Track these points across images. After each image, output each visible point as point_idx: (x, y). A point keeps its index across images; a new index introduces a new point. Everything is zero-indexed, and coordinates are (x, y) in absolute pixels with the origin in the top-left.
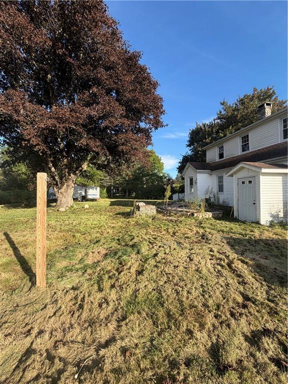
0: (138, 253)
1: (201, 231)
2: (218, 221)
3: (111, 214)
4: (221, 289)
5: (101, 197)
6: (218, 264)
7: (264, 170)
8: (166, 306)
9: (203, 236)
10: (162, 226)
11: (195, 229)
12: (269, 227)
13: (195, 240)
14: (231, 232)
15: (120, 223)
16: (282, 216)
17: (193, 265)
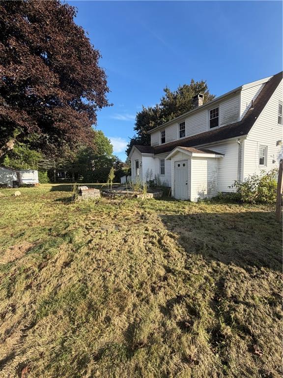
0: (70, 242)
1: (141, 211)
2: (158, 201)
3: (49, 200)
4: (148, 266)
5: (41, 181)
6: (150, 242)
7: (194, 155)
8: (89, 296)
9: (142, 217)
10: (104, 210)
11: (136, 210)
12: (197, 203)
13: (134, 221)
14: (167, 211)
15: (58, 210)
16: (206, 194)
17: (127, 247)
